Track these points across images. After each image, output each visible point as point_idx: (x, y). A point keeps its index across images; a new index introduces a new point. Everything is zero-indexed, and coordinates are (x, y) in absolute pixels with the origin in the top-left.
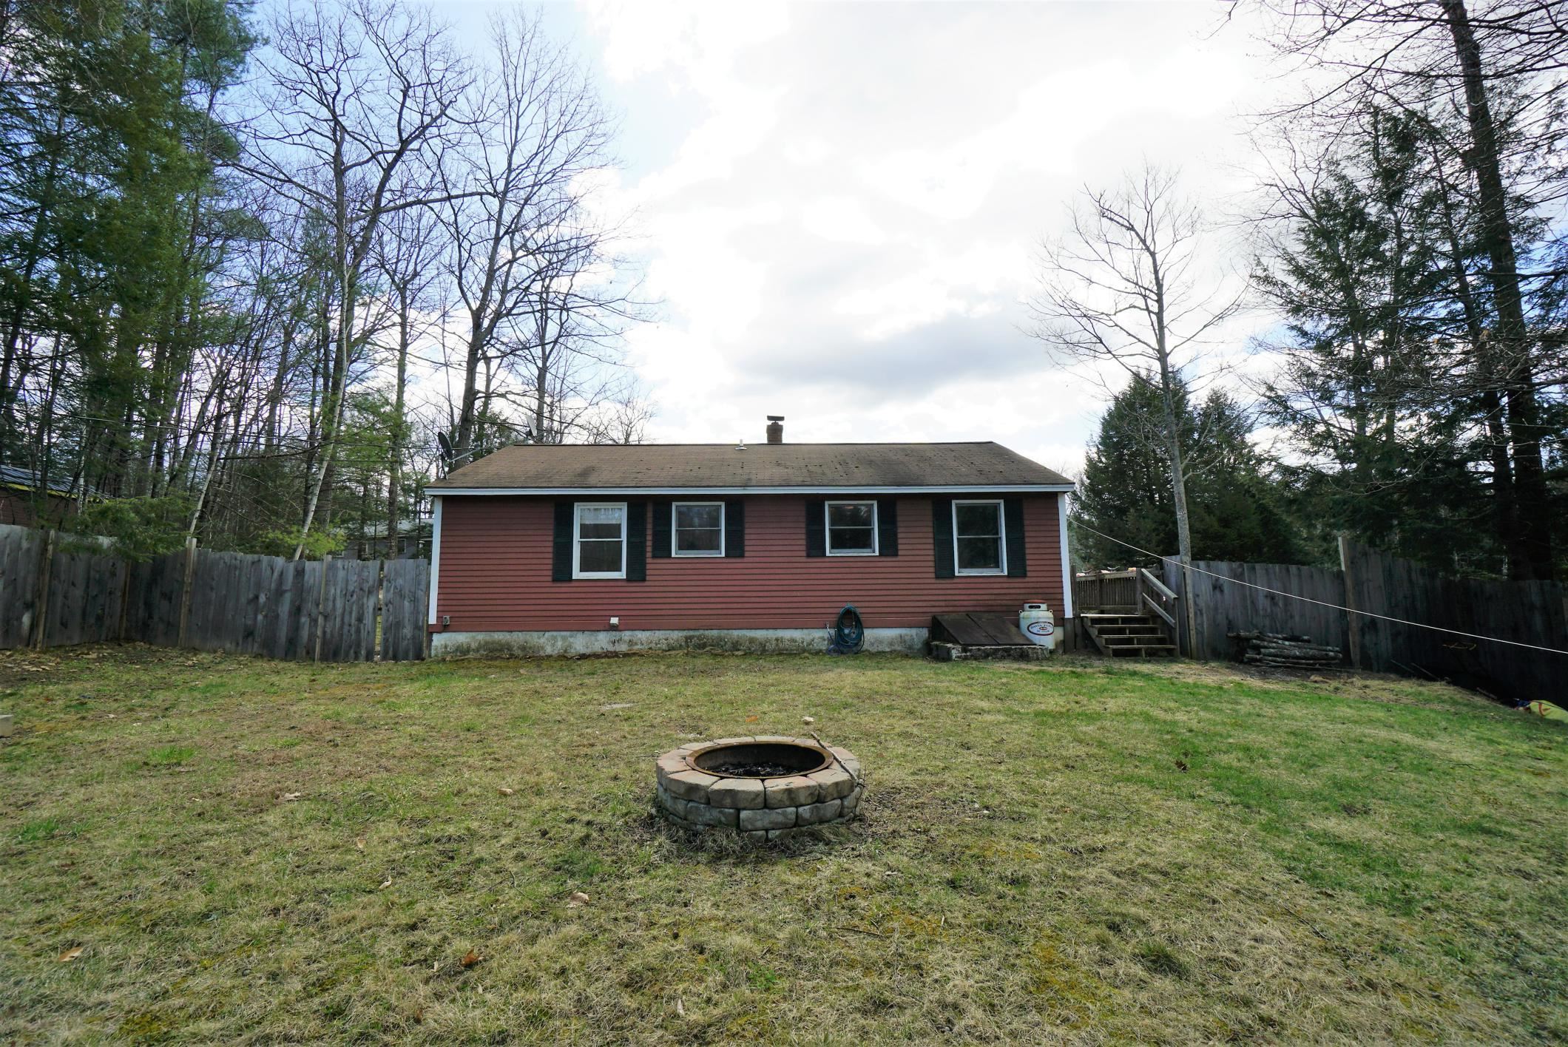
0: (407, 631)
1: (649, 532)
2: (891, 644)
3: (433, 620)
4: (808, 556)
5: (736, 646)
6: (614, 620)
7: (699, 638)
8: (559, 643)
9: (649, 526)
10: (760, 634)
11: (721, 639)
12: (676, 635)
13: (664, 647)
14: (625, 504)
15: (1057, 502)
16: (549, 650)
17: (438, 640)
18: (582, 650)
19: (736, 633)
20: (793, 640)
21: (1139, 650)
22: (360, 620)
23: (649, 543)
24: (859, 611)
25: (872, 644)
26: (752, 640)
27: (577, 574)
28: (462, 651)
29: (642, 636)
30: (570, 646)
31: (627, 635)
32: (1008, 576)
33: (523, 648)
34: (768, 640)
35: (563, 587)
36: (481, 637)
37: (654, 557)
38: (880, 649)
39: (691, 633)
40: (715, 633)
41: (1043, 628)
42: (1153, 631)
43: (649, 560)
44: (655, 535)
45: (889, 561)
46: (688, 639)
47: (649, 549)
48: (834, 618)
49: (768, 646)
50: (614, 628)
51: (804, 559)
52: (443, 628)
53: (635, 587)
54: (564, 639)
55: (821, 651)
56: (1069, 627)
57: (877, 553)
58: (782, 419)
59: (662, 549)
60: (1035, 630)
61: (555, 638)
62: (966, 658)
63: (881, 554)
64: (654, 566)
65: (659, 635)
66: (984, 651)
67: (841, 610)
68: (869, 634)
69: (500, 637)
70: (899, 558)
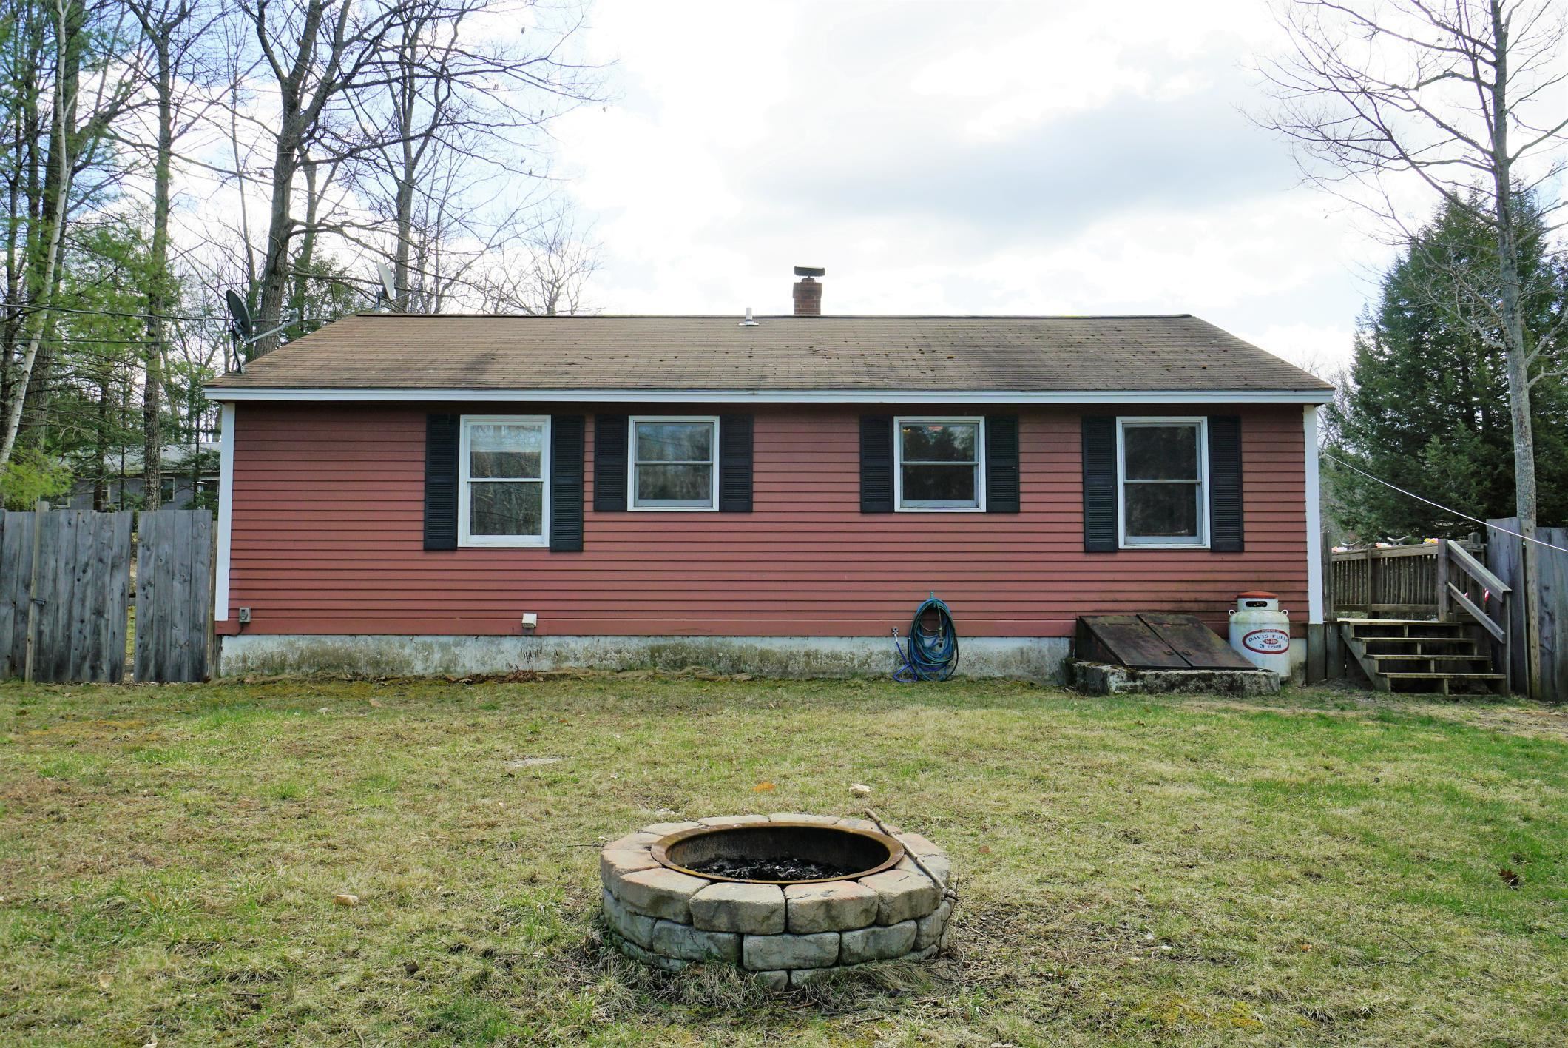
0: (179, 633)
1: (589, 467)
2: (1005, 665)
3: (222, 614)
4: (864, 511)
5: (737, 665)
6: (529, 618)
7: (674, 649)
8: (437, 656)
9: (589, 457)
10: (777, 645)
11: (711, 652)
12: (634, 645)
13: (615, 665)
14: (548, 418)
15: (1302, 422)
16: (419, 668)
17: (232, 648)
18: (476, 669)
19: (737, 643)
20: (834, 657)
21: (1440, 680)
22: (99, 613)
23: (589, 487)
24: (949, 607)
25: (972, 665)
26: (764, 656)
27: (465, 538)
28: (273, 667)
29: (577, 645)
30: (454, 661)
31: (551, 643)
32: (1214, 550)
33: (376, 664)
34: (792, 656)
35: (440, 560)
36: (303, 643)
37: (597, 510)
38: (986, 672)
39: (661, 642)
40: (701, 641)
41: (1270, 642)
42: (1464, 648)
43: (587, 516)
44: (598, 470)
45: (1003, 522)
46: (655, 652)
47: (589, 496)
48: (907, 620)
49: (794, 667)
50: (528, 631)
51: (858, 517)
52: (242, 628)
53: (564, 561)
54: (444, 648)
55: (882, 675)
56: (1316, 639)
57: (983, 509)
58: (820, 272)
59: (612, 499)
60: (1255, 644)
61: (429, 647)
62: (1133, 691)
63: (990, 511)
64: (595, 524)
65: (606, 643)
66: (1166, 679)
67: (919, 607)
68: (966, 647)
69: (335, 643)
70: (1021, 517)
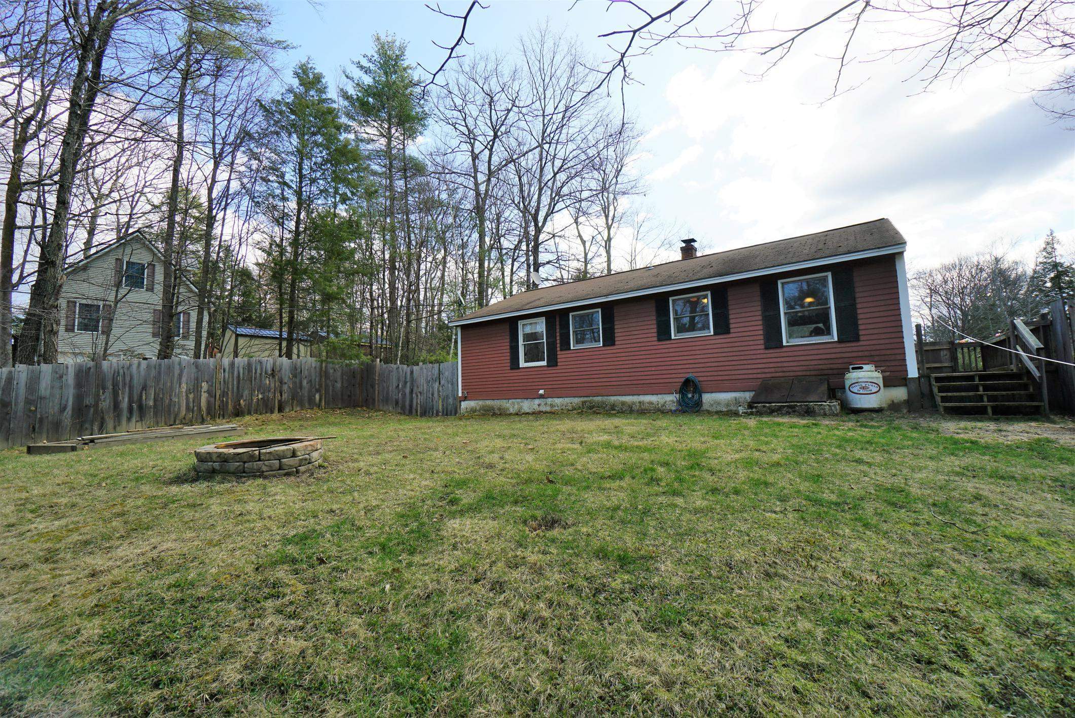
0: (451, 401)
1: (558, 334)
2: (728, 405)
3: (460, 395)
4: (659, 340)
5: (613, 407)
6: (541, 392)
7: (590, 402)
8: (516, 406)
9: (558, 330)
10: (628, 399)
11: (603, 403)
12: (576, 401)
13: (570, 408)
14: (544, 318)
15: (895, 265)
16: (511, 411)
17: (464, 405)
18: (528, 411)
19: (613, 399)
20: (651, 403)
22: (433, 395)
23: (558, 341)
24: (697, 380)
25: (712, 405)
26: (623, 403)
27: (522, 364)
28: (473, 411)
29: (558, 401)
30: (521, 408)
31: (549, 401)
32: (840, 341)
33: (499, 409)
34: (634, 403)
35: (515, 373)
36: (481, 403)
37: (561, 350)
38: (719, 409)
39: (585, 399)
40: (599, 398)
41: (864, 388)
43: (559, 353)
44: (561, 335)
45: (721, 339)
46: (584, 403)
47: (558, 345)
48: (679, 386)
49: (634, 407)
50: (542, 397)
51: (656, 343)
52: (465, 398)
53: (552, 370)
54: (518, 403)
55: (671, 411)
56: (913, 386)
57: (712, 333)
59: (566, 345)
60: (855, 390)
61: (513, 403)
62: (752, 413)
63: (715, 334)
64: (561, 355)
65: (568, 400)
66: (769, 408)
67: (683, 380)
68: (707, 398)
69: (489, 403)
70: (731, 335)
